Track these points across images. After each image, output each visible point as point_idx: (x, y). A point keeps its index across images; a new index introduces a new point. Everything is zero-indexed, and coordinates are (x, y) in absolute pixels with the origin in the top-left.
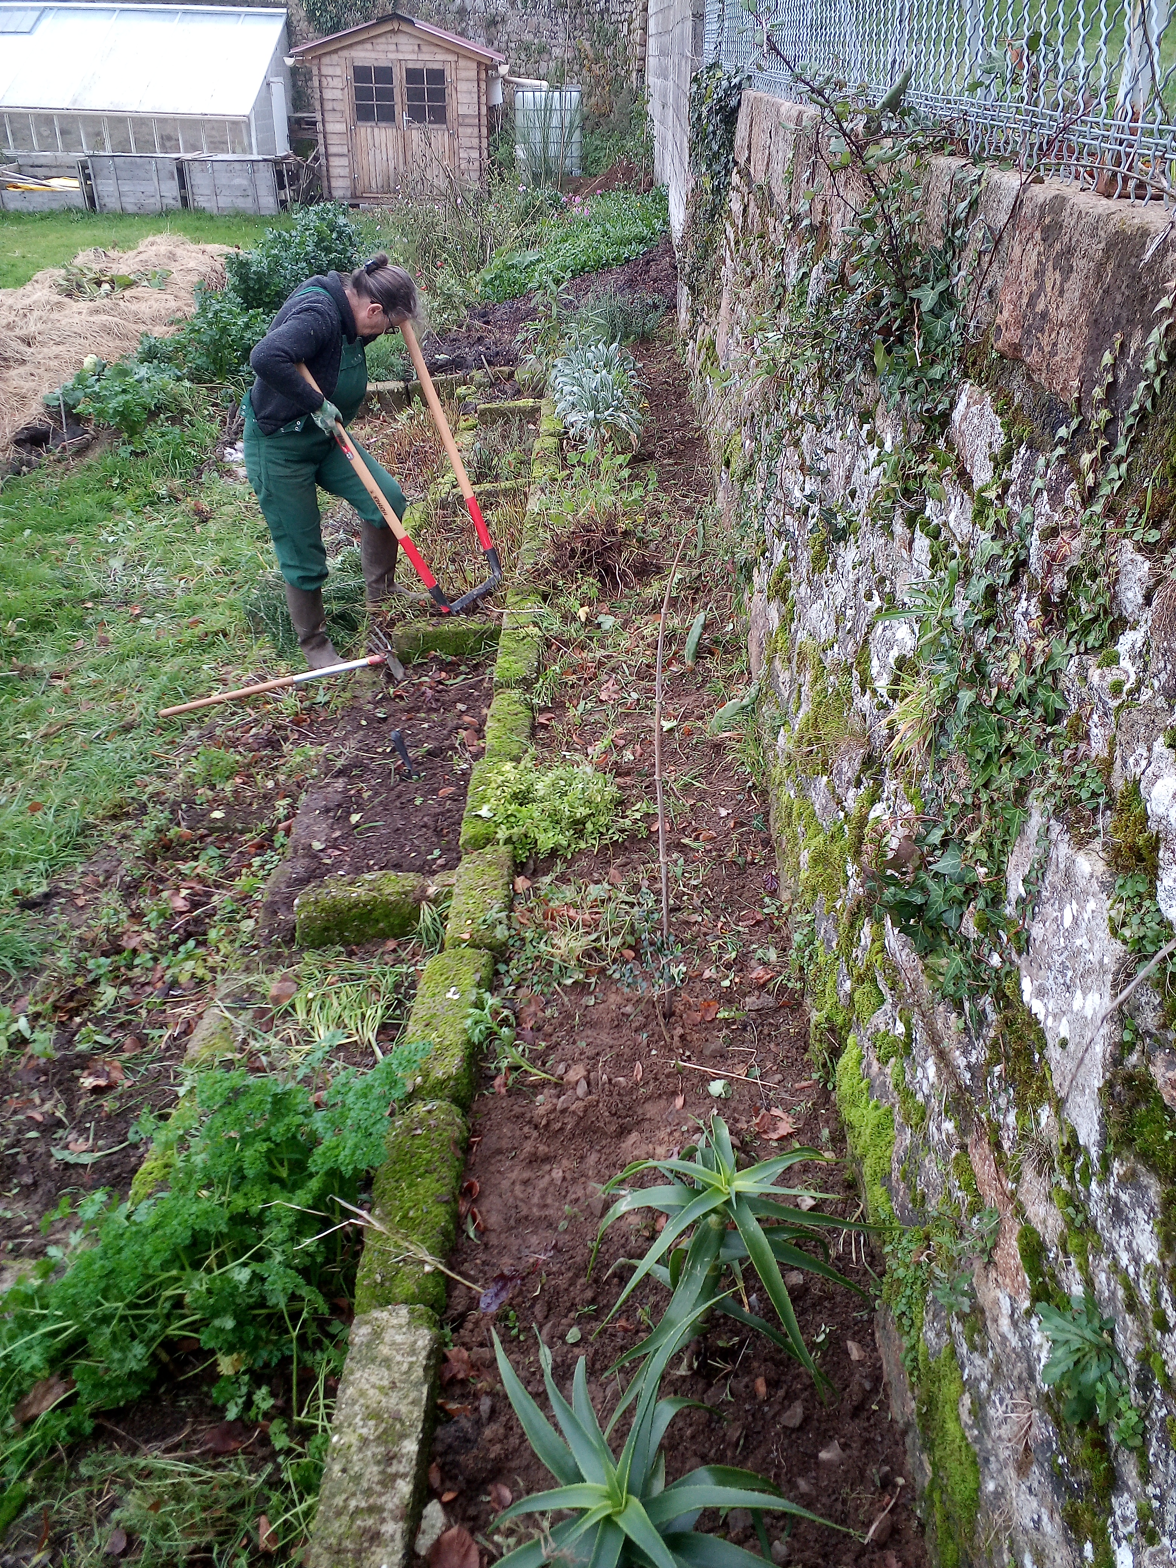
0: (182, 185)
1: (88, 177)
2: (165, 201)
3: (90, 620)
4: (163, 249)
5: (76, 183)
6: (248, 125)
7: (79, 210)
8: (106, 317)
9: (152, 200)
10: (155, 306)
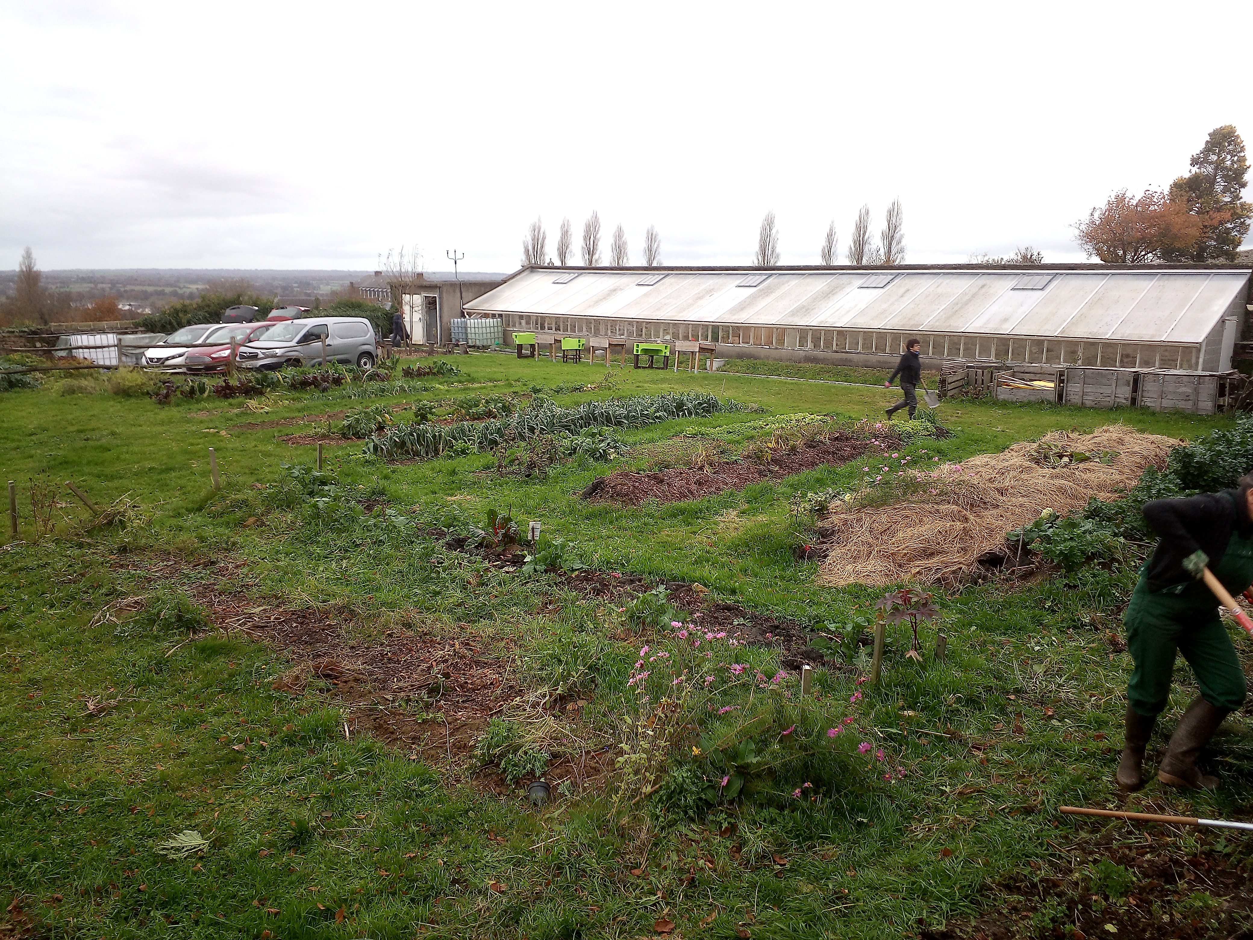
0: (1135, 390)
1: (1062, 381)
2: (1118, 400)
3: (1010, 709)
4: (1114, 436)
5: (1052, 385)
6: (1199, 350)
7: (1049, 402)
8: (1063, 482)
9: (1108, 399)
10: (1103, 477)
